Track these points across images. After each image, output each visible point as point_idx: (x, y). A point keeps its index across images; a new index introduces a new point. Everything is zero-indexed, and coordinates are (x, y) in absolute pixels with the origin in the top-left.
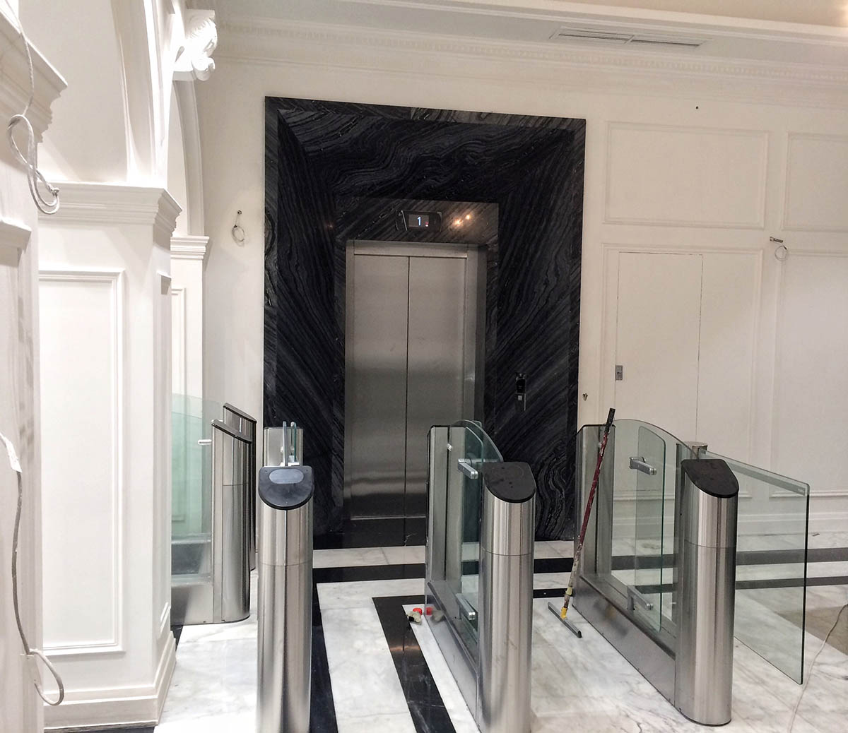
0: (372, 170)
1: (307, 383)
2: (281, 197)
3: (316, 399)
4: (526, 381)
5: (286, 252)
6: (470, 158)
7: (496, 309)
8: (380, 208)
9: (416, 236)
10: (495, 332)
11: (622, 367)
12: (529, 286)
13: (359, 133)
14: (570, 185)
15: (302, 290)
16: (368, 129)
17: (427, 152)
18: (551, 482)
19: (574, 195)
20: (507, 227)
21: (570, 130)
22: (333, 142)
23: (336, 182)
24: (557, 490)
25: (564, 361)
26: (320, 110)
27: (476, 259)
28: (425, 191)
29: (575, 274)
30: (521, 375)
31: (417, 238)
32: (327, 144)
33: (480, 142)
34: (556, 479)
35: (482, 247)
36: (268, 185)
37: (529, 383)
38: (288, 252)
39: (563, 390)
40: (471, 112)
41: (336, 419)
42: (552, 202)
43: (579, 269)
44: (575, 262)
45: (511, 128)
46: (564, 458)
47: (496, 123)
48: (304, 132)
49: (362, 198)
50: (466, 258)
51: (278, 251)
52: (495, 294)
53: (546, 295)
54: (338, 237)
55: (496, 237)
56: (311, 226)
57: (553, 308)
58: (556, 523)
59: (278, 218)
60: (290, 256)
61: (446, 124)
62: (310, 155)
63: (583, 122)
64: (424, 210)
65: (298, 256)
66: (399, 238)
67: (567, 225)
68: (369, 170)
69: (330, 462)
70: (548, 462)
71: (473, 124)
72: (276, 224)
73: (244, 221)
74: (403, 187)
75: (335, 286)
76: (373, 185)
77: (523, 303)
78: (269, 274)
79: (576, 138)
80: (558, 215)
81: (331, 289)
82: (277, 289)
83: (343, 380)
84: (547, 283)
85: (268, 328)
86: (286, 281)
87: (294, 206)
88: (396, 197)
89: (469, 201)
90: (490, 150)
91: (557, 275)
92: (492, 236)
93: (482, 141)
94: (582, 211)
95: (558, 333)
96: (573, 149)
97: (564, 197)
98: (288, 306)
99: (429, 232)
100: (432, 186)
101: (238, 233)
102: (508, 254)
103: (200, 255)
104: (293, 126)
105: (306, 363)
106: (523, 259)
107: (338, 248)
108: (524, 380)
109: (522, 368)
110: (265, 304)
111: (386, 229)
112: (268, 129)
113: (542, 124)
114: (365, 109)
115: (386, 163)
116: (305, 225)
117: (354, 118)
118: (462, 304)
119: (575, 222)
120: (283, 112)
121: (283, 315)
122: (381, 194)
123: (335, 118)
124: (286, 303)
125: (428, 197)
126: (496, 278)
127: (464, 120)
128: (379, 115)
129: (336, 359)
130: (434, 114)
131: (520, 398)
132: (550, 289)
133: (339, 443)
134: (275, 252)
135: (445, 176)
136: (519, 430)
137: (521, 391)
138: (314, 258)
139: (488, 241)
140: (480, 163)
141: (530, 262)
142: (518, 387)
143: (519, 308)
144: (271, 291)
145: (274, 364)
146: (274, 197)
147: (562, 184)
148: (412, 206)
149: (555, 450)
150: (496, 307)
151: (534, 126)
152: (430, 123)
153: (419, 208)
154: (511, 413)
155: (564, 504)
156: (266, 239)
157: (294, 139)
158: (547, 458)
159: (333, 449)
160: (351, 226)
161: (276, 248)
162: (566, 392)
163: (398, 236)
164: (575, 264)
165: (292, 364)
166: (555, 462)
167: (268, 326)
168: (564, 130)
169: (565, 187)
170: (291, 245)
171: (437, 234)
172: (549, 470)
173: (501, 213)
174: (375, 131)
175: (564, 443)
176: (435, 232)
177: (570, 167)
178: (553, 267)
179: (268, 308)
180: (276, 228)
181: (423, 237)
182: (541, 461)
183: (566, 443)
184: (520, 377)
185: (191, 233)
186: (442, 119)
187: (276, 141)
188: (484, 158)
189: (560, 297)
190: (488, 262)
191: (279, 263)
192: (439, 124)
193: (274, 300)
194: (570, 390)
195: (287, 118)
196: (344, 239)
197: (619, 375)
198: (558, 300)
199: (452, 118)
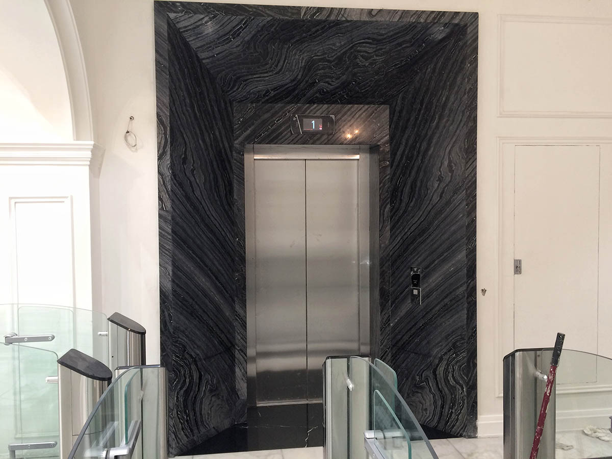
0: (266, 75)
1: (207, 284)
2: (173, 102)
3: (217, 298)
4: (421, 276)
5: (181, 156)
6: (361, 59)
7: (389, 206)
8: (276, 113)
9: (309, 139)
10: (388, 228)
11: (520, 261)
12: (422, 182)
13: (250, 36)
14: (463, 79)
15: (199, 194)
16: (259, 31)
17: (319, 54)
18: (450, 377)
19: (468, 88)
20: (397, 128)
21: (462, 23)
22: (226, 47)
23: (231, 89)
24: (458, 386)
25: (462, 256)
26: (209, 12)
27: (368, 159)
28: (317, 95)
29: (470, 169)
30: (415, 269)
31: (311, 141)
32: (219, 49)
33: (371, 41)
34: (456, 374)
35: (373, 149)
36: (159, 90)
37: (425, 277)
38: (183, 156)
39: (461, 286)
40: (362, 9)
41: (238, 316)
42: (444, 99)
43: (474, 163)
44: (470, 157)
45: (402, 24)
46: (464, 354)
47: (388, 19)
48: (195, 37)
49: (258, 104)
50: (358, 160)
51: (171, 155)
52: (387, 192)
53: (440, 191)
54: (235, 142)
55: (387, 138)
56: (207, 131)
57: (448, 203)
58: (457, 420)
59: (170, 124)
60: (185, 161)
61: (337, 23)
62: (204, 61)
63: (475, 16)
64: (318, 114)
65: (193, 161)
66: (295, 141)
67: (461, 120)
68: (262, 75)
69: (233, 357)
70: (446, 357)
71: (364, 21)
72: (168, 128)
73: (136, 126)
74: (296, 92)
75: (235, 188)
76: (268, 91)
77: (416, 200)
78: (162, 178)
79: (468, 32)
80: (451, 111)
81: (230, 191)
82: (170, 193)
83: (244, 278)
84: (440, 179)
85: (163, 232)
86: (181, 185)
87: (187, 111)
88: (290, 102)
89: (361, 104)
90: (381, 49)
91: (451, 171)
92: (384, 137)
93: (374, 39)
94: (477, 105)
95: (453, 228)
96: (466, 43)
97: (457, 92)
98: (184, 210)
99: (323, 135)
100: (325, 90)
101: (131, 139)
102: (399, 153)
103: (86, 161)
104: (184, 31)
105: (205, 264)
106: (414, 158)
107: (236, 151)
108: (419, 275)
109: (417, 263)
110: (160, 209)
111: (281, 133)
112: (157, 33)
113: (434, 18)
114: (254, 10)
115: (279, 68)
116: (201, 130)
117: (243, 19)
118: (355, 202)
119: (469, 116)
120: (172, 15)
121: (178, 219)
122: (275, 100)
123: (225, 20)
124: (181, 206)
125: (321, 101)
126: (388, 177)
127: (355, 18)
128: (269, 15)
129: (237, 259)
130: (324, 12)
131: (415, 292)
132: (442, 185)
133: (242, 338)
134: (168, 157)
135: (336, 79)
136: (416, 324)
137: (416, 285)
138: (211, 163)
139: (379, 141)
140: (371, 64)
141: (422, 160)
142: (413, 282)
143: (412, 204)
144: (165, 197)
145: (170, 268)
146: (165, 101)
147: (455, 78)
148: (306, 110)
149: (454, 345)
150: (389, 205)
151: (425, 22)
152: (319, 22)
153: (312, 112)
154: (407, 306)
155: (465, 401)
156: (159, 144)
157: (187, 45)
158: (446, 353)
159: (237, 345)
160: (248, 132)
161: (169, 153)
162: (464, 288)
163: (293, 140)
164: (470, 159)
165: (189, 266)
166: (454, 358)
167: (163, 230)
168: (457, 25)
169: (458, 82)
170: (186, 149)
171: (331, 137)
172: (448, 365)
173: (392, 114)
174: (266, 33)
175: (464, 339)
176: (329, 135)
177: (463, 62)
178: (446, 163)
179: (162, 213)
180: (168, 132)
181: (318, 139)
182: (439, 355)
183: (466, 339)
184: (414, 272)
185: (77, 139)
186: (333, 18)
187: (166, 46)
188: (375, 57)
189: (455, 192)
190: (380, 161)
191: (172, 167)
192: (330, 24)
193: (168, 204)
194: (468, 286)
195: (178, 22)
196: (242, 144)
197: (518, 269)
198: (453, 196)
199: (343, 16)
